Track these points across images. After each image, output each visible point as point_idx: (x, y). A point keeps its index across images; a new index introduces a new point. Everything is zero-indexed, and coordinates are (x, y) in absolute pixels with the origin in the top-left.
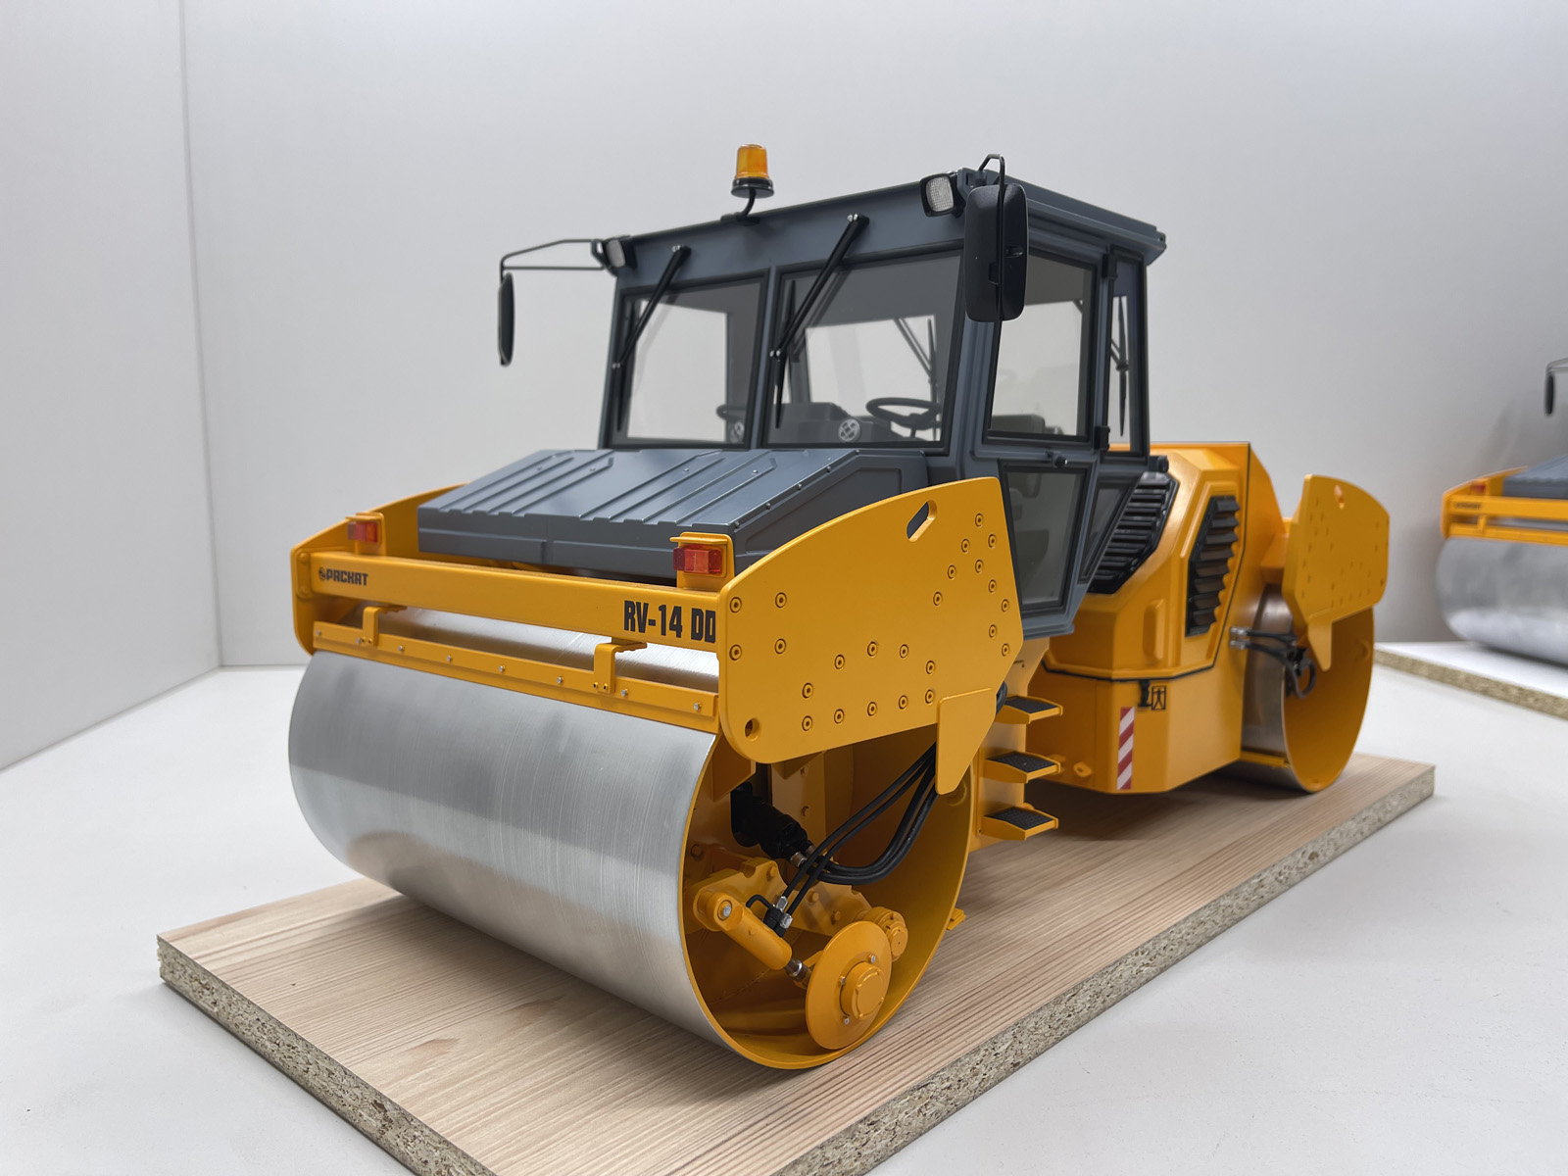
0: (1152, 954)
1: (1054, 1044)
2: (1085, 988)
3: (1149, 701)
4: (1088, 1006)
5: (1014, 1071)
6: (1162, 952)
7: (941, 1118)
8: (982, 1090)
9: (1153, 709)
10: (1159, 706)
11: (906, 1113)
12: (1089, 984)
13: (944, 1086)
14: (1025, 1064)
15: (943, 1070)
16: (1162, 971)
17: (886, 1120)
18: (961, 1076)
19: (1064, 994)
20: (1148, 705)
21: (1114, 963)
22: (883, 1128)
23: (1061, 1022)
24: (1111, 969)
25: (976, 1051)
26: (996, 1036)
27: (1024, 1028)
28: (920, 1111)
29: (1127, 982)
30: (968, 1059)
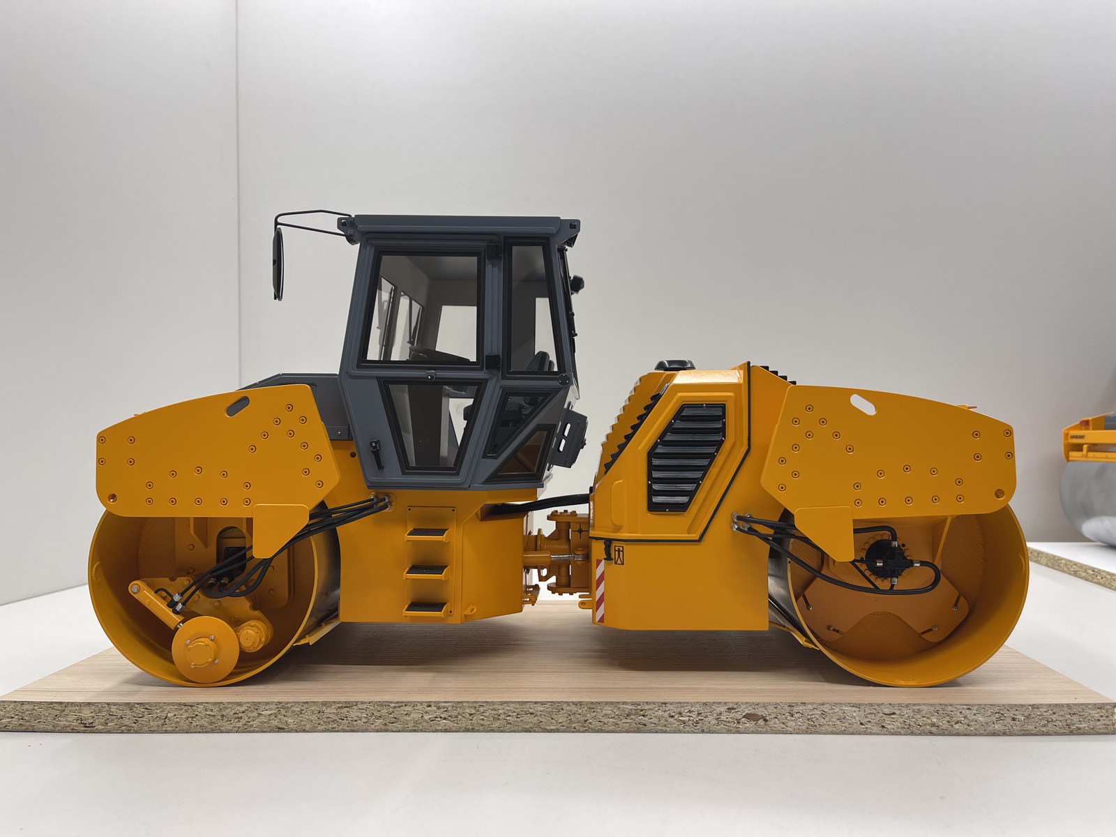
0: (455, 713)
1: (323, 731)
2: (360, 706)
3: (613, 556)
4: (364, 720)
5: (278, 732)
6: (468, 716)
7: (203, 730)
8: (246, 730)
9: (616, 563)
10: (619, 562)
11: (175, 715)
12: (365, 706)
13: (208, 713)
14: (290, 732)
15: (207, 703)
16: (467, 730)
17: (158, 711)
18: (224, 713)
19: (334, 702)
20: (612, 559)
21: (398, 703)
22: (155, 715)
23: (331, 719)
24: (393, 705)
25: (240, 704)
26: (259, 703)
27: (288, 708)
28: (187, 718)
29: (416, 722)
30: (230, 706)
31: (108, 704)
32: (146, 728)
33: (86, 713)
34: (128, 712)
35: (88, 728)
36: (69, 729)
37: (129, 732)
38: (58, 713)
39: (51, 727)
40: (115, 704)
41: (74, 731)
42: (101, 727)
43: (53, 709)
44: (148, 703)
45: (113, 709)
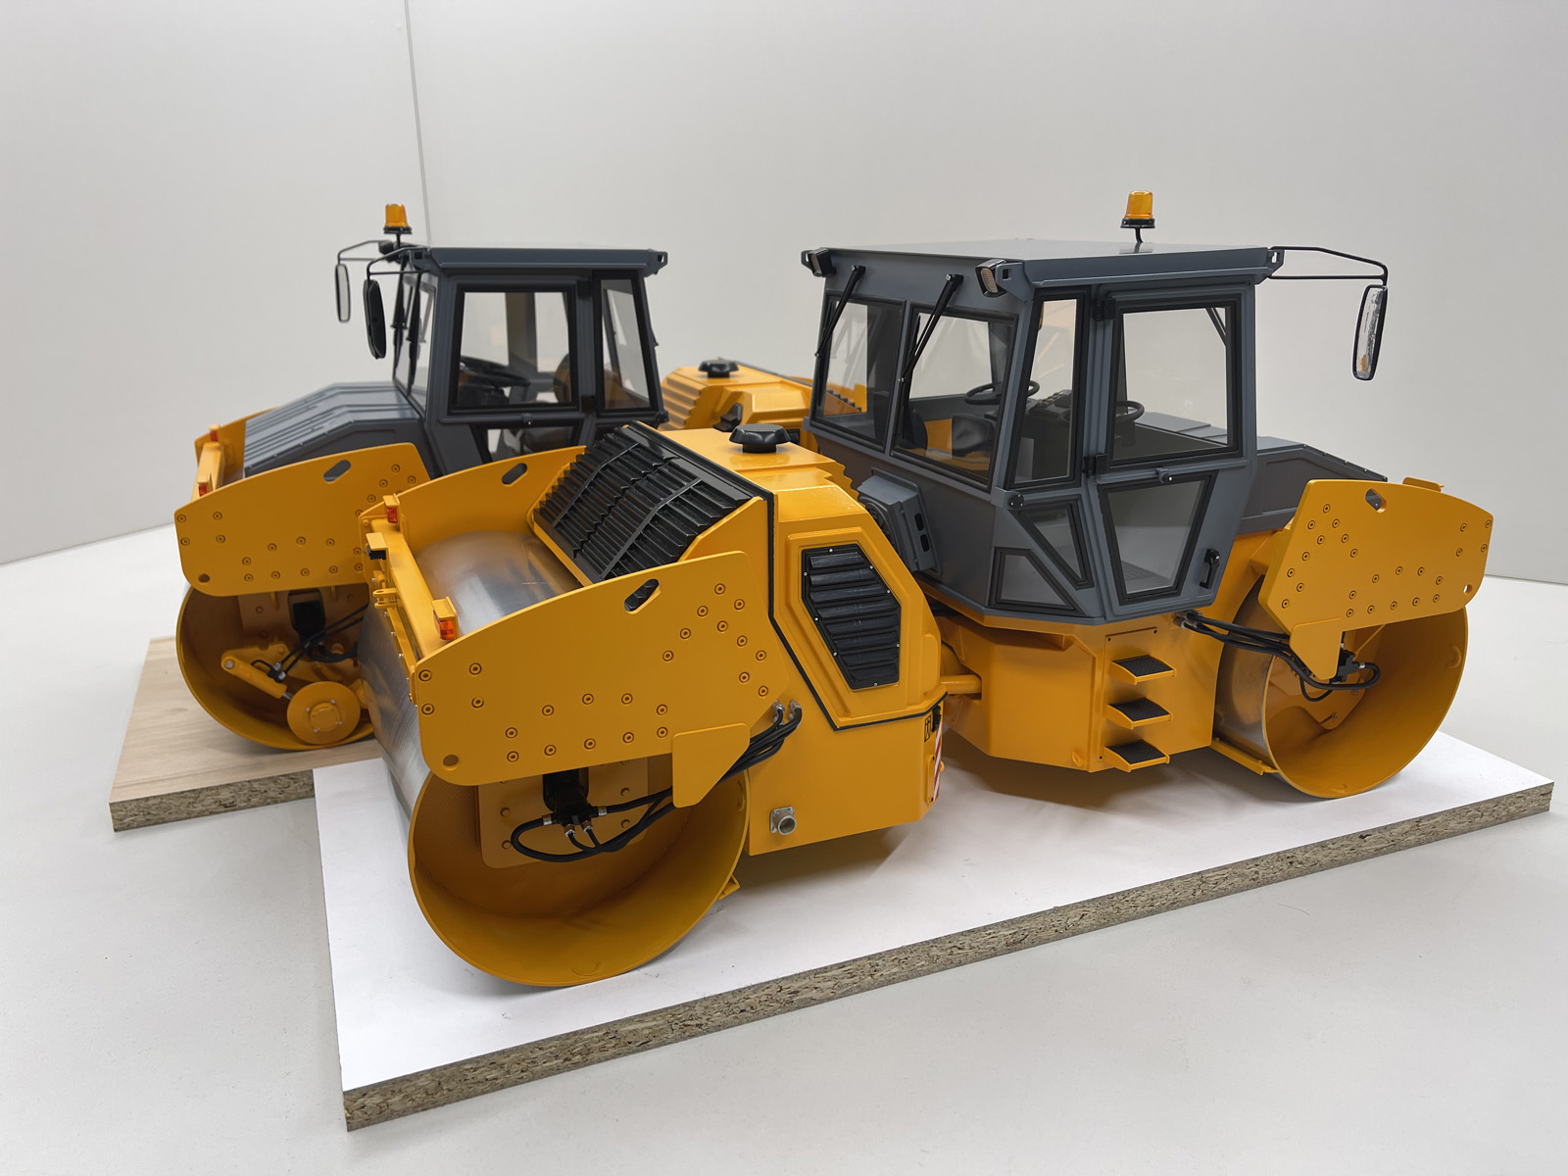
31: (249, 781)
32: (294, 796)
33: (225, 795)
34: (272, 785)
35: (229, 807)
36: (206, 813)
37: (276, 802)
38: (191, 800)
39: (185, 815)
40: (255, 781)
41: (212, 813)
42: (244, 804)
43: (185, 797)
44: (293, 774)
45: (256, 785)
